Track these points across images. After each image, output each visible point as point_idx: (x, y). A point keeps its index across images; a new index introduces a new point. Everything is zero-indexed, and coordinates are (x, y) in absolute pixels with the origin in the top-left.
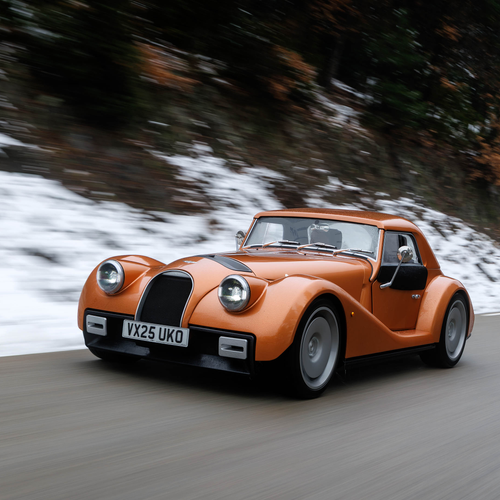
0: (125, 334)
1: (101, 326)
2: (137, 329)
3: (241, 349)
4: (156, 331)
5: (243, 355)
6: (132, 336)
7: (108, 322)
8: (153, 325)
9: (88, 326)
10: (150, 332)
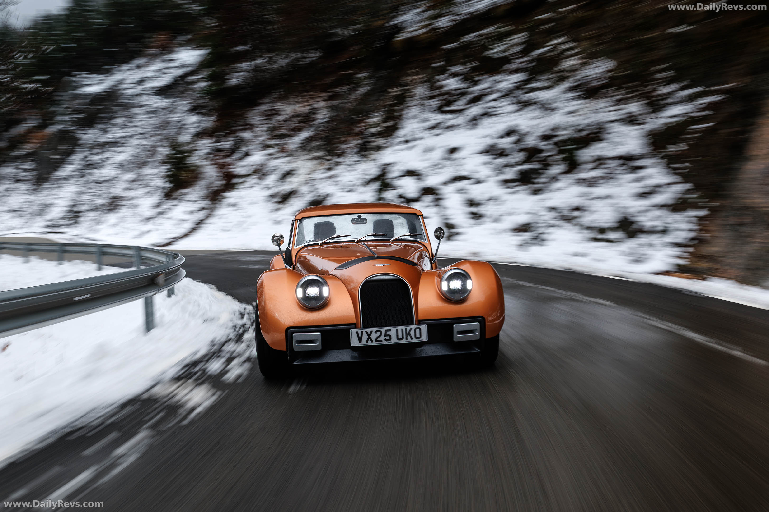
0: (354, 342)
1: (312, 341)
2: (369, 335)
3: (474, 331)
4: (393, 333)
5: (476, 336)
6: (363, 344)
7: (323, 335)
8: (388, 329)
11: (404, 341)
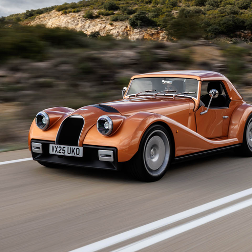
0: (51, 152)
1: (39, 148)
2: (56, 149)
3: (109, 156)
4: (66, 149)
5: (111, 159)
6: (54, 153)
7: (42, 146)
8: (64, 146)
9: (33, 149)
10: (63, 150)
11: (71, 155)
